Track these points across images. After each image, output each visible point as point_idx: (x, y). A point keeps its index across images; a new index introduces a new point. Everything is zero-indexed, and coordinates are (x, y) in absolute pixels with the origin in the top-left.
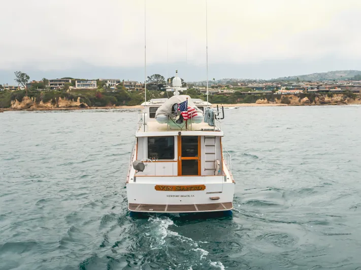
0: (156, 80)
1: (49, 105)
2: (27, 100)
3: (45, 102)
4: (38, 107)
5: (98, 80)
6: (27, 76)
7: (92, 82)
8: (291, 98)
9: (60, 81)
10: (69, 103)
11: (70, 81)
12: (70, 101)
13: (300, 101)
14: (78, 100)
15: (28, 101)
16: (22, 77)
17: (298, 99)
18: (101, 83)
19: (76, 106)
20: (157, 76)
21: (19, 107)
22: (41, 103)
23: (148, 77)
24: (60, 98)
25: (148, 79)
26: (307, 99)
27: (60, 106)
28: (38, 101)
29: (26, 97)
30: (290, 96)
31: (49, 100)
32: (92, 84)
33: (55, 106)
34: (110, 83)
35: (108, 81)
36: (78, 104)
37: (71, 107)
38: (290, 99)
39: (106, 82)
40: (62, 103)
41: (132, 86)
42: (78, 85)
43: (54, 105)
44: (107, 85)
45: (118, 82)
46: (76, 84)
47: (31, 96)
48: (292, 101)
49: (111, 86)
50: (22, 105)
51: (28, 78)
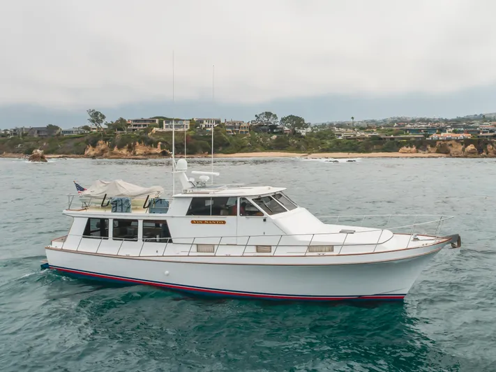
0: (266, 119)
1: (124, 151)
2: (102, 145)
3: (120, 147)
4: (112, 154)
5: (191, 121)
6: (101, 115)
7: (184, 123)
8: (451, 145)
9: (145, 121)
10: (147, 149)
11: (157, 121)
12: (149, 147)
13: (463, 150)
14: (159, 146)
15: (103, 147)
16: (97, 116)
17: (461, 147)
18: (195, 124)
19: (156, 154)
20: (268, 114)
21: (92, 153)
22: (116, 149)
23: (256, 116)
24: (137, 144)
25: (255, 119)
26: (473, 148)
27: (137, 153)
28: (112, 147)
29: (101, 142)
30: (449, 143)
31: (126, 145)
32: (183, 126)
33: (132, 153)
34: (207, 124)
35: (205, 122)
36: (158, 150)
37: (150, 154)
38: (450, 148)
39: (201, 121)
40: (140, 150)
41: (235, 128)
42: (167, 127)
43: (130, 152)
44: (204, 126)
45: (218, 122)
46: (164, 124)
47: (106, 140)
48: (452, 150)
49: (208, 127)
50: (96, 151)
51: (103, 117)
